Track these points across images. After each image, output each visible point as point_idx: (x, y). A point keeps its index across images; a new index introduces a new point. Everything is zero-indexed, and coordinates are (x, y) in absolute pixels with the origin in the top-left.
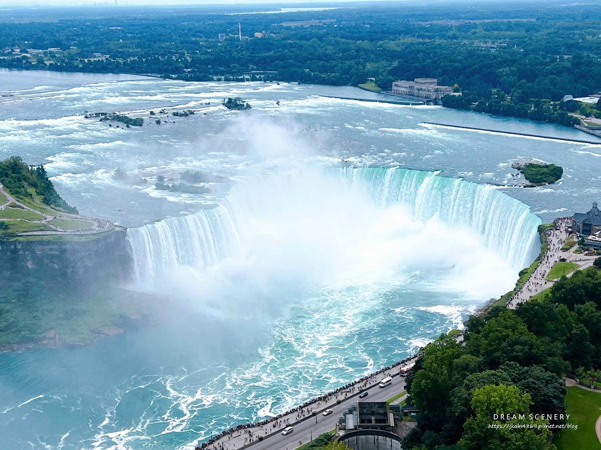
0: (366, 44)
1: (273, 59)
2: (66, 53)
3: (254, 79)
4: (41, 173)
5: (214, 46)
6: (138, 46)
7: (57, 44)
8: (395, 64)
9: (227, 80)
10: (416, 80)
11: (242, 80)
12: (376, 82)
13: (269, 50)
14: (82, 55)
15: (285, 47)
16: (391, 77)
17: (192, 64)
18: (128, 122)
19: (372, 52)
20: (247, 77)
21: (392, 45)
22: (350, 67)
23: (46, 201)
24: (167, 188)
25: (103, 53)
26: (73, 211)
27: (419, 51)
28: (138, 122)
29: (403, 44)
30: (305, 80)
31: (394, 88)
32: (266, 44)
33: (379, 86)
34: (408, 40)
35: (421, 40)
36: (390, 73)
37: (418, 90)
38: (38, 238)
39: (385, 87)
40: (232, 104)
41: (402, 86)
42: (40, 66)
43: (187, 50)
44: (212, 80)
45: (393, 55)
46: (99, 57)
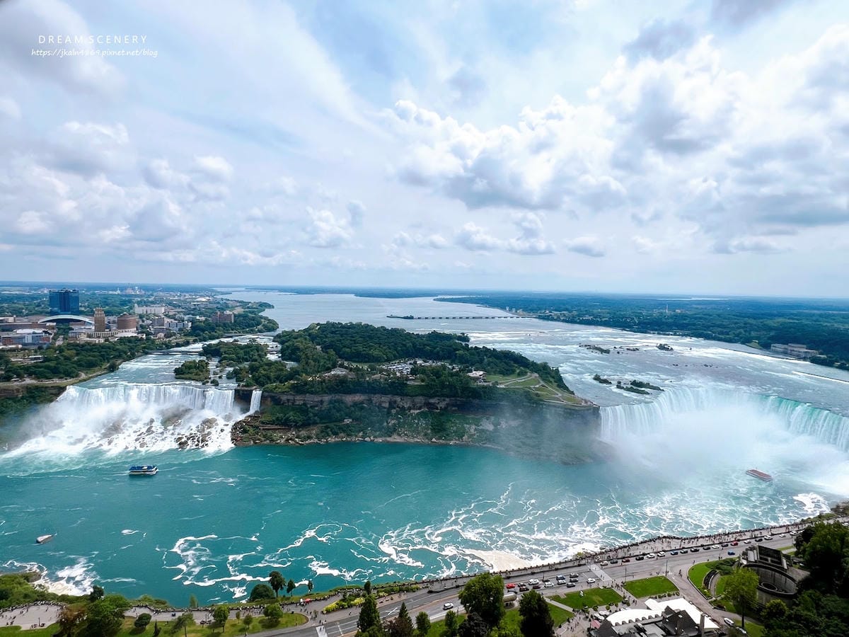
0: (752, 321)
1: (688, 325)
2: (570, 314)
3: (675, 335)
4: (557, 371)
5: (651, 315)
6: (608, 313)
7: (567, 310)
8: (772, 333)
9: (659, 334)
10: (790, 344)
11: (668, 335)
12: (758, 343)
13: (685, 319)
14: (579, 315)
15: (696, 318)
16: (770, 341)
17: (639, 324)
18: (602, 351)
19: (755, 325)
20: (671, 333)
21: (770, 323)
22: (740, 333)
23: (558, 386)
24: (622, 388)
25: (590, 316)
26: (573, 393)
27: (791, 328)
28: (607, 352)
29: (778, 322)
30: (707, 337)
31: (772, 348)
32: (684, 317)
33: (761, 346)
34: (781, 320)
35: (791, 321)
36: (769, 338)
37: (791, 351)
38: (554, 404)
39: (765, 346)
40: (662, 347)
41: (779, 347)
42: (558, 319)
43: (636, 316)
44: (650, 333)
45: (771, 329)
46: (587, 317)
